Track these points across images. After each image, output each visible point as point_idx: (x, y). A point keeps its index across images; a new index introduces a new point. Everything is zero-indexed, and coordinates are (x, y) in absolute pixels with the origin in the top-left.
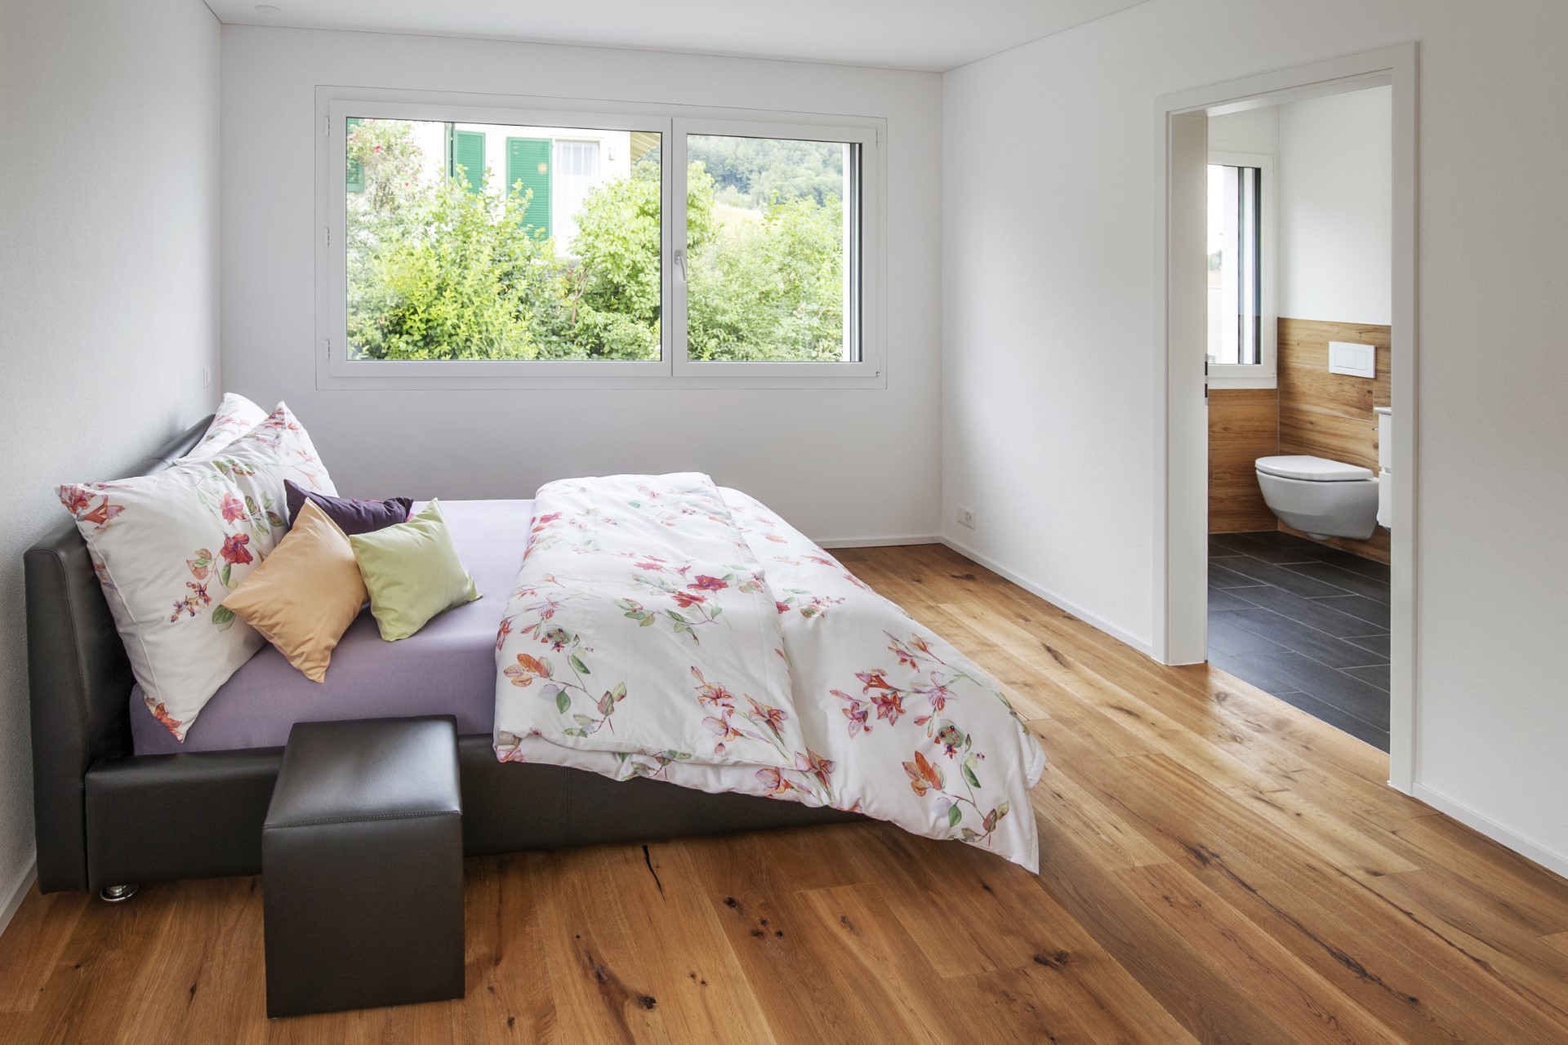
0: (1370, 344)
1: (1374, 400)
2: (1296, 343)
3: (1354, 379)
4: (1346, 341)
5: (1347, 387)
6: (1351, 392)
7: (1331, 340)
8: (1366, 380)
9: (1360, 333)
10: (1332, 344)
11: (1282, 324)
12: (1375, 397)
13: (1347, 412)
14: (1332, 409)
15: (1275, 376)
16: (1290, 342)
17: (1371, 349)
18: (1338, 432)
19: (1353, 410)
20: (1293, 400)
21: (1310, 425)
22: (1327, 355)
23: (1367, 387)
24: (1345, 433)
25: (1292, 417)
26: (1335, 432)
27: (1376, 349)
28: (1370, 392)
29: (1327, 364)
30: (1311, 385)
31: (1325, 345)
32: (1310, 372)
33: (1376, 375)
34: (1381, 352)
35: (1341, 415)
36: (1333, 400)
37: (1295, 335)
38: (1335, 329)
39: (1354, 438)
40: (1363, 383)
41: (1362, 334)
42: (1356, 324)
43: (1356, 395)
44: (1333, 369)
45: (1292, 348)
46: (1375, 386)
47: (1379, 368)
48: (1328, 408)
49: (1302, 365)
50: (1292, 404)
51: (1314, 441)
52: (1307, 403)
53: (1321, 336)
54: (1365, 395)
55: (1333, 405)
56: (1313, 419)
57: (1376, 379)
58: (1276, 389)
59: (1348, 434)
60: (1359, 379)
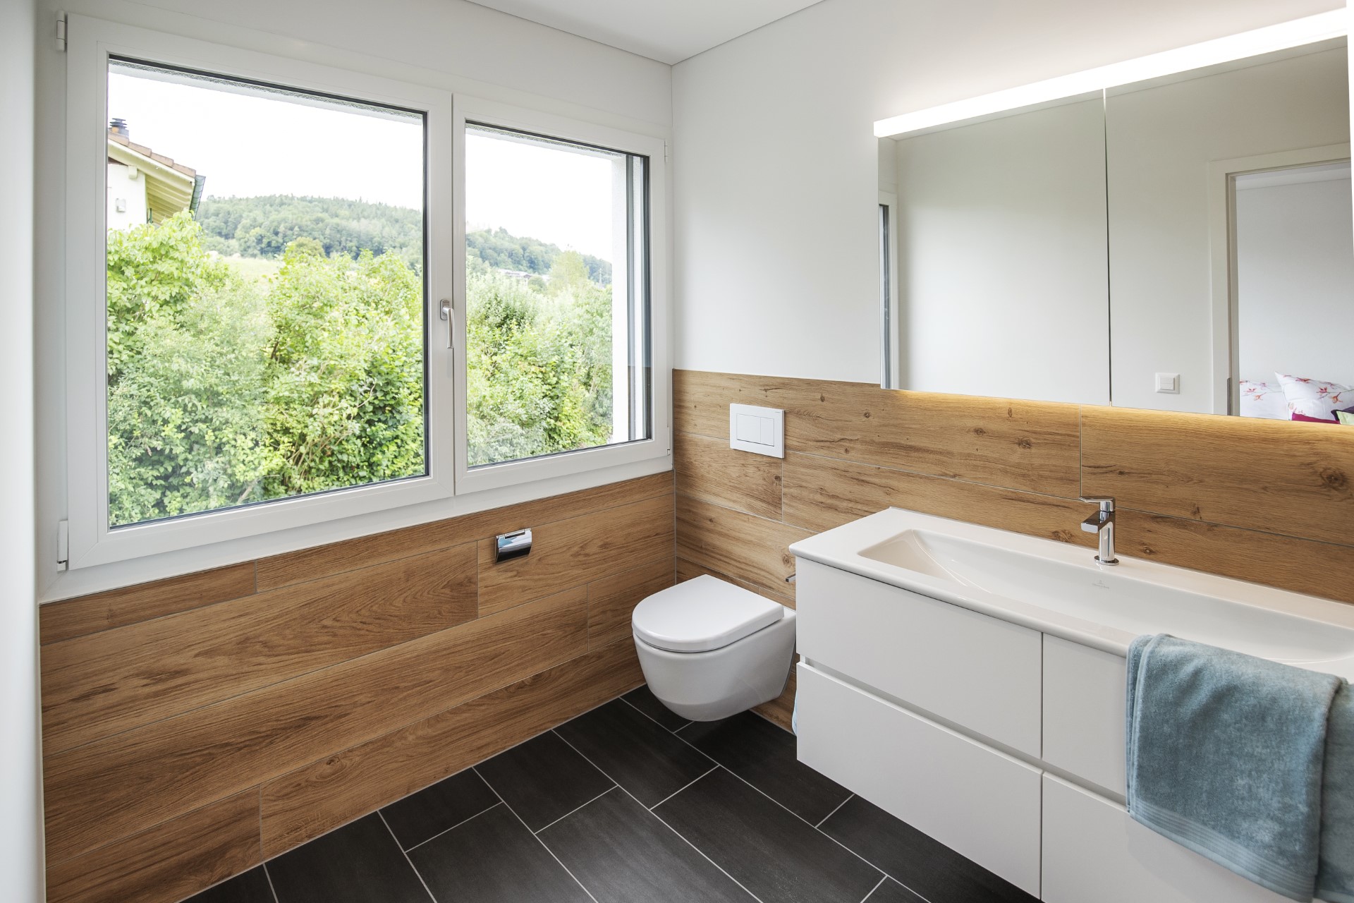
0: (776, 406)
1: (784, 490)
2: (692, 405)
3: (759, 459)
4: (750, 403)
5: (751, 470)
6: (756, 478)
7: (732, 400)
8: (772, 461)
9: (766, 390)
10: (734, 407)
11: (678, 376)
12: (785, 487)
13: (751, 507)
14: (734, 501)
15: (671, 452)
16: (687, 404)
17: (777, 414)
18: (742, 536)
19: (758, 504)
20: (691, 486)
21: (709, 523)
22: (728, 422)
23: (774, 471)
24: (749, 538)
25: (690, 511)
26: (737, 534)
27: (785, 413)
28: (778, 478)
29: (727, 437)
30: (710, 466)
31: (725, 409)
32: (708, 446)
33: (785, 453)
34: (791, 418)
35: (745, 511)
36: (735, 488)
37: (694, 393)
38: (736, 385)
39: (759, 545)
40: (770, 464)
41: (768, 392)
42: (760, 377)
43: (761, 482)
44: (734, 444)
45: (690, 412)
46: (784, 470)
47: (789, 442)
48: (730, 500)
49: (700, 437)
50: (690, 493)
51: (714, 547)
52: (706, 491)
53: (721, 395)
54: (773, 483)
55: (735, 496)
56: (713, 515)
57: (785, 459)
58: (673, 471)
59: (753, 539)
60: (765, 459)
